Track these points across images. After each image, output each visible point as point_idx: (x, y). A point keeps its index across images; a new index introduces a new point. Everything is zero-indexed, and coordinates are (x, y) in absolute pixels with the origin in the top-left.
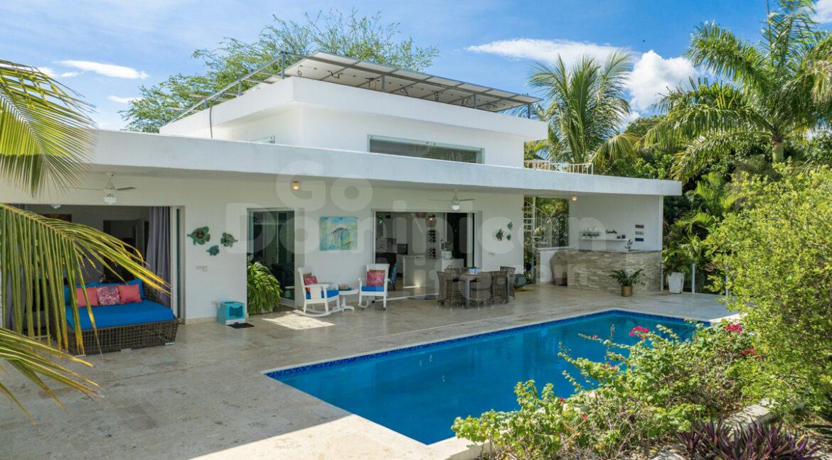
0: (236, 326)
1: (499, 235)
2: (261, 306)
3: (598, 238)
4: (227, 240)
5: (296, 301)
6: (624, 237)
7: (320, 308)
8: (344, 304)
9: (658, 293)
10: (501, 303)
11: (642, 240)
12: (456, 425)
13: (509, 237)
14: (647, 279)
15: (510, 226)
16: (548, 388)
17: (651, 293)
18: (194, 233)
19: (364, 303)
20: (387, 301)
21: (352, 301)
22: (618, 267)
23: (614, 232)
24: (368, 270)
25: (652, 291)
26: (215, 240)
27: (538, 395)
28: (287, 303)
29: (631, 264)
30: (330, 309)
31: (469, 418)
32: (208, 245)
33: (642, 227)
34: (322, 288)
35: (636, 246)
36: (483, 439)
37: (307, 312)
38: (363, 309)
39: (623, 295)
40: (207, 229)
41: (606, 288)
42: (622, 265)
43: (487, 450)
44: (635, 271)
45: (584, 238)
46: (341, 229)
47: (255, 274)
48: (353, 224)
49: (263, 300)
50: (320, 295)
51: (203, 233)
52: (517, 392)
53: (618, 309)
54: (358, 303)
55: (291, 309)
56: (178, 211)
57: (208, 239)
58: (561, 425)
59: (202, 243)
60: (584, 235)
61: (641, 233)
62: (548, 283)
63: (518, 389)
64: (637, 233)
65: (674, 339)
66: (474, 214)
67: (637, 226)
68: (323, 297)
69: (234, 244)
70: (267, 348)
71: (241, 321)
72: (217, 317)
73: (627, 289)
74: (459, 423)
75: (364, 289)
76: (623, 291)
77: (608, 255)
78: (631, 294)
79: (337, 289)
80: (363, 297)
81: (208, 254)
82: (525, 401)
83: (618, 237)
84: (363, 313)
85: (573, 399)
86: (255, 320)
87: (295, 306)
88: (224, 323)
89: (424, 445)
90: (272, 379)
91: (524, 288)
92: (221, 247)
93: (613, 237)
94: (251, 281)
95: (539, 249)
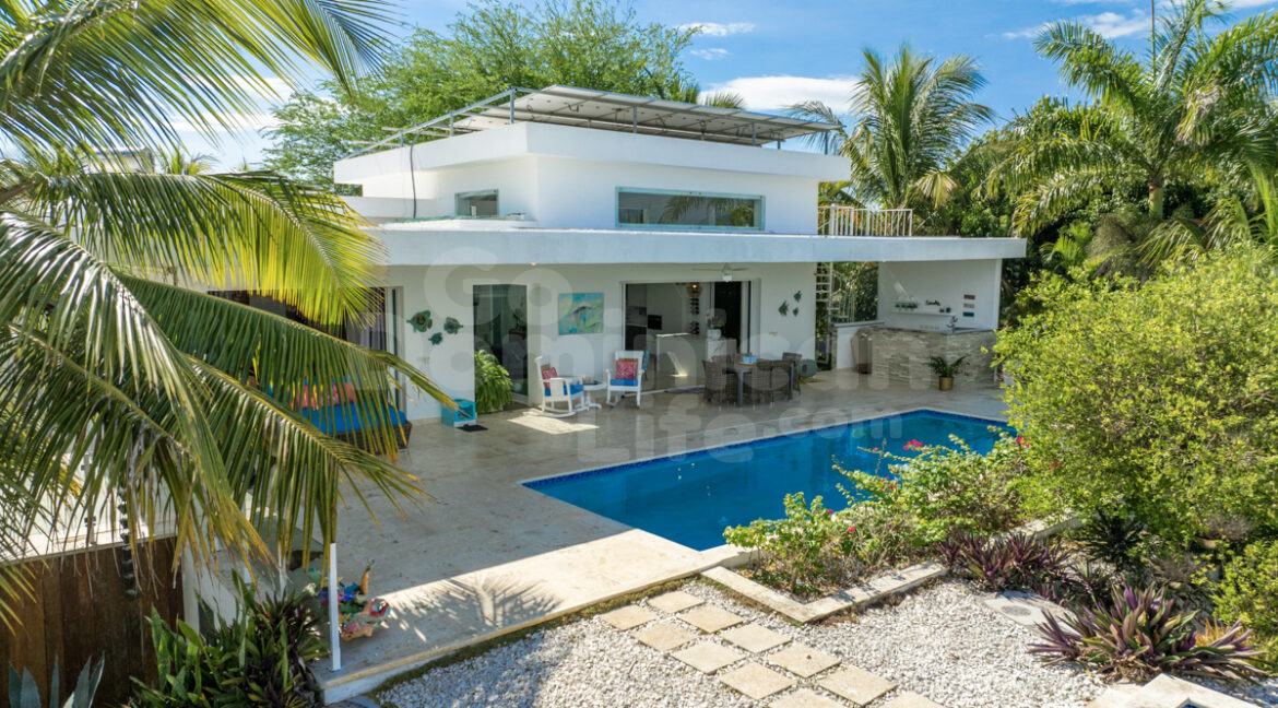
0: (467, 428)
1: (783, 309)
2: (490, 403)
3: (916, 310)
4: (452, 326)
5: (530, 398)
6: (948, 310)
7: (563, 406)
8: (589, 402)
9: (989, 385)
10: (783, 399)
11: (971, 315)
12: (727, 532)
13: (796, 312)
14: (975, 367)
15: (798, 297)
16: (818, 500)
17: (981, 385)
18: (414, 319)
19: (612, 400)
20: (642, 396)
21: (599, 397)
22: (936, 353)
23: (937, 303)
24: (617, 358)
25: (981, 382)
26: (438, 327)
27: (807, 506)
28: (519, 399)
29: (953, 349)
30: (574, 408)
31: (739, 527)
32: (430, 332)
33: (972, 297)
34: (564, 383)
35: (963, 322)
36: (751, 545)
37: (546, 411)
38: (612, 407)
39: (941, 388)
40: (428, 313)
41: (920, 378)
42: (943, 349)
43: (755, 557)
44: (958, 357)
45: (897, 310)
46: (584, 308)
47: (482, 364)
48: (599, 301)
49: (493, 397)
50: (562, 391)
51: (424, 319)
52: (786, 503)
53: (928, 408)
54: (606, 399)
55: (525, 407)
56: (394, 291)
57: (430, 325)
58: (824, 532)
59: (423, 330)
60: (897, 306)
61: (972, 306)
62: (847, 370)
63: (788, 500)
64: (966, 305)
65: (964, 451)
66: (750, 283)
67: (967, 297)
68: (566, 393)
69: (460, 330)
70: (513, 456)
71: (472, 422)
72: (442, 418)
73: (946, 381)
74: (729, 531)
75: (613, 383)
76: (941, 383)
77: (924, 337)
78: (952, 386)
79: (581, 383)
80: (612, 392)
81: (430, 342)
82: (792, 512)
83: (942, 311)
84: (612, 412)
85: (846, 511)
86: (486, 421)
87: (529, 403)
88: (452, 424)
89: (696, 552)
90: (530, 490)
91: (814, 377)
92: (445, 334)
93: (934, 310)
94: (479, 374)
95: (836, 325)
